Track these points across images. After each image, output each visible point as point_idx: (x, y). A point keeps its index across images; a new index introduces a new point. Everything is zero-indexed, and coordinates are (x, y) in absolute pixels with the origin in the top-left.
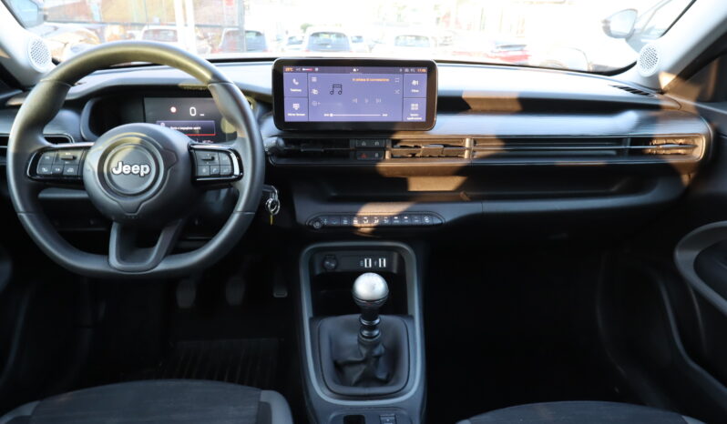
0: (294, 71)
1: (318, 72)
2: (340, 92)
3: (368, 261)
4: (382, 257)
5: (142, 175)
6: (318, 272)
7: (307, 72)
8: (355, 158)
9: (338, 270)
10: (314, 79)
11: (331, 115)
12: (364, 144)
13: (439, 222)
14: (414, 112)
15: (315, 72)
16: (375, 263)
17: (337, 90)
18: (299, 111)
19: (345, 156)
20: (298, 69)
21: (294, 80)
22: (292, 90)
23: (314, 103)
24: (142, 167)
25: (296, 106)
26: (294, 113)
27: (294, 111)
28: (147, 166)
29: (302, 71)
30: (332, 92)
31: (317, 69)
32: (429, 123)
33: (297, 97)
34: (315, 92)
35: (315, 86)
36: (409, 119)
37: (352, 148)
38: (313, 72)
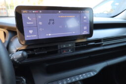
0: (29, 13)
1: (42, 13)
2: (53, 23)
7: (36, 13)
8: (61, 53)
10: (40, 17)
11: (50, 35)
12: (64, 46)
13: (95, 73)
14: (85, 30)
15: (40, 13)
17: (52, 22)
18: (33, 34)
20: (30, 12)
21: (29, 18)
22: (28, 23)
23: (41, 29)
25: (31, 32)
26: (30, 35)
27: (30, 34)
29: (32, 13)
30: (49, 23)
31: (41, 12)
32: (91, 34)
33: (30, 27)
34: (40, 23)
35: (40, 20)
36: (83, 33)
37: (59, 48)
38: (39, 13)
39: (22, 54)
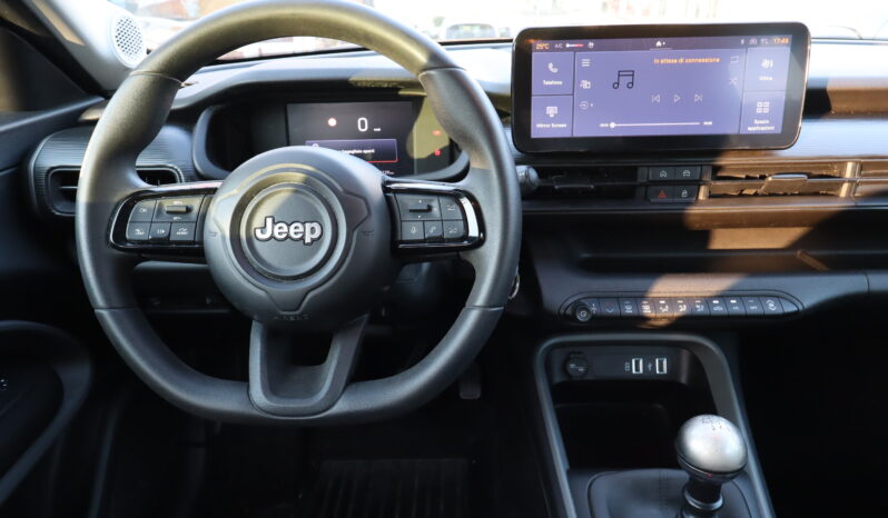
0: (552, 49)
1: (593, 49)
2: (631, 85)
3: (637, 363)
4: (661, 356)
5: (308, 240)
6: (558, 378)
7: (574, 50)
8: (646, 198)
9: (589, 377)
10: (586, 63)
11: (613, 125)
12: (663, 174)
14: (761, 117)
15: (590, 50)
16: (650, 366)
17: (625, 81)
18: (556, 119)
19: (627, 194)
20: (558, 45)
21: (551, 66)
22: (546, 83)
23: (584, 105)
24: (308, 226)
25: (552, 111)
26: (549, 122)
27: (547, 119)
28: (316, 225)
29: (564, 49)
30: (616, 85)
31: (591, 44)
32: (788, 136)
33: (552, 95)
34: (585, 84)
35: (587, 74)
36: (751, 129)
37: (641, 179)
38: (586, 49)
39: (527, 176)
